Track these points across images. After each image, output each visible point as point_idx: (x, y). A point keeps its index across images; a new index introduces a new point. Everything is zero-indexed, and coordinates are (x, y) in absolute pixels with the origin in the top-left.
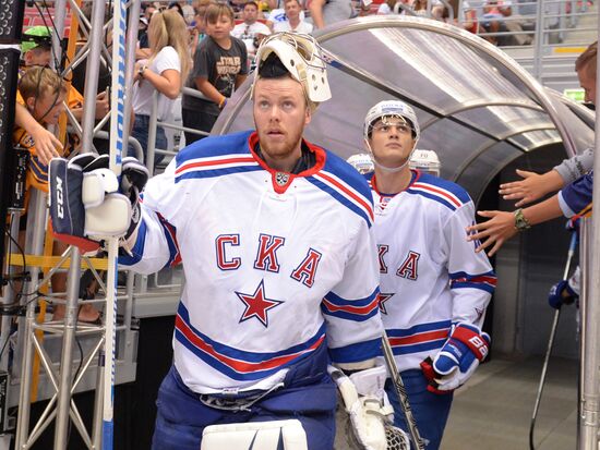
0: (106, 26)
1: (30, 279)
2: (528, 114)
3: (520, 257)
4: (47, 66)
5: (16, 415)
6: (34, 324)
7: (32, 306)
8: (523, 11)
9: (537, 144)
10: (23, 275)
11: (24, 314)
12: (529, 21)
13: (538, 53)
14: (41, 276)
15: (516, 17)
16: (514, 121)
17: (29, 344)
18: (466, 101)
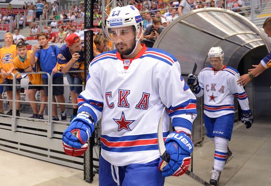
2: (251, 36)
3: (253, 84)
8: (246, 4)
9: (255, 47)
12: (248, 7)
13: (252, 17)
15: (244, 7)
16: (246, 39)
18: (230, 34)
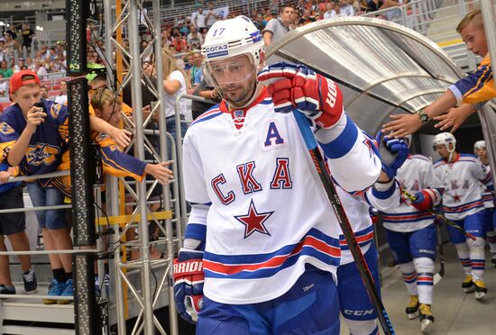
0: (141, 56)
1: (114, 232)
4: (106, 88)
5: (116, 331)
6: (120, 264)
7: (118, 251)
10: (109, 231)
11: (113, 257)
14: (121, 230)
17: (119, 278)
